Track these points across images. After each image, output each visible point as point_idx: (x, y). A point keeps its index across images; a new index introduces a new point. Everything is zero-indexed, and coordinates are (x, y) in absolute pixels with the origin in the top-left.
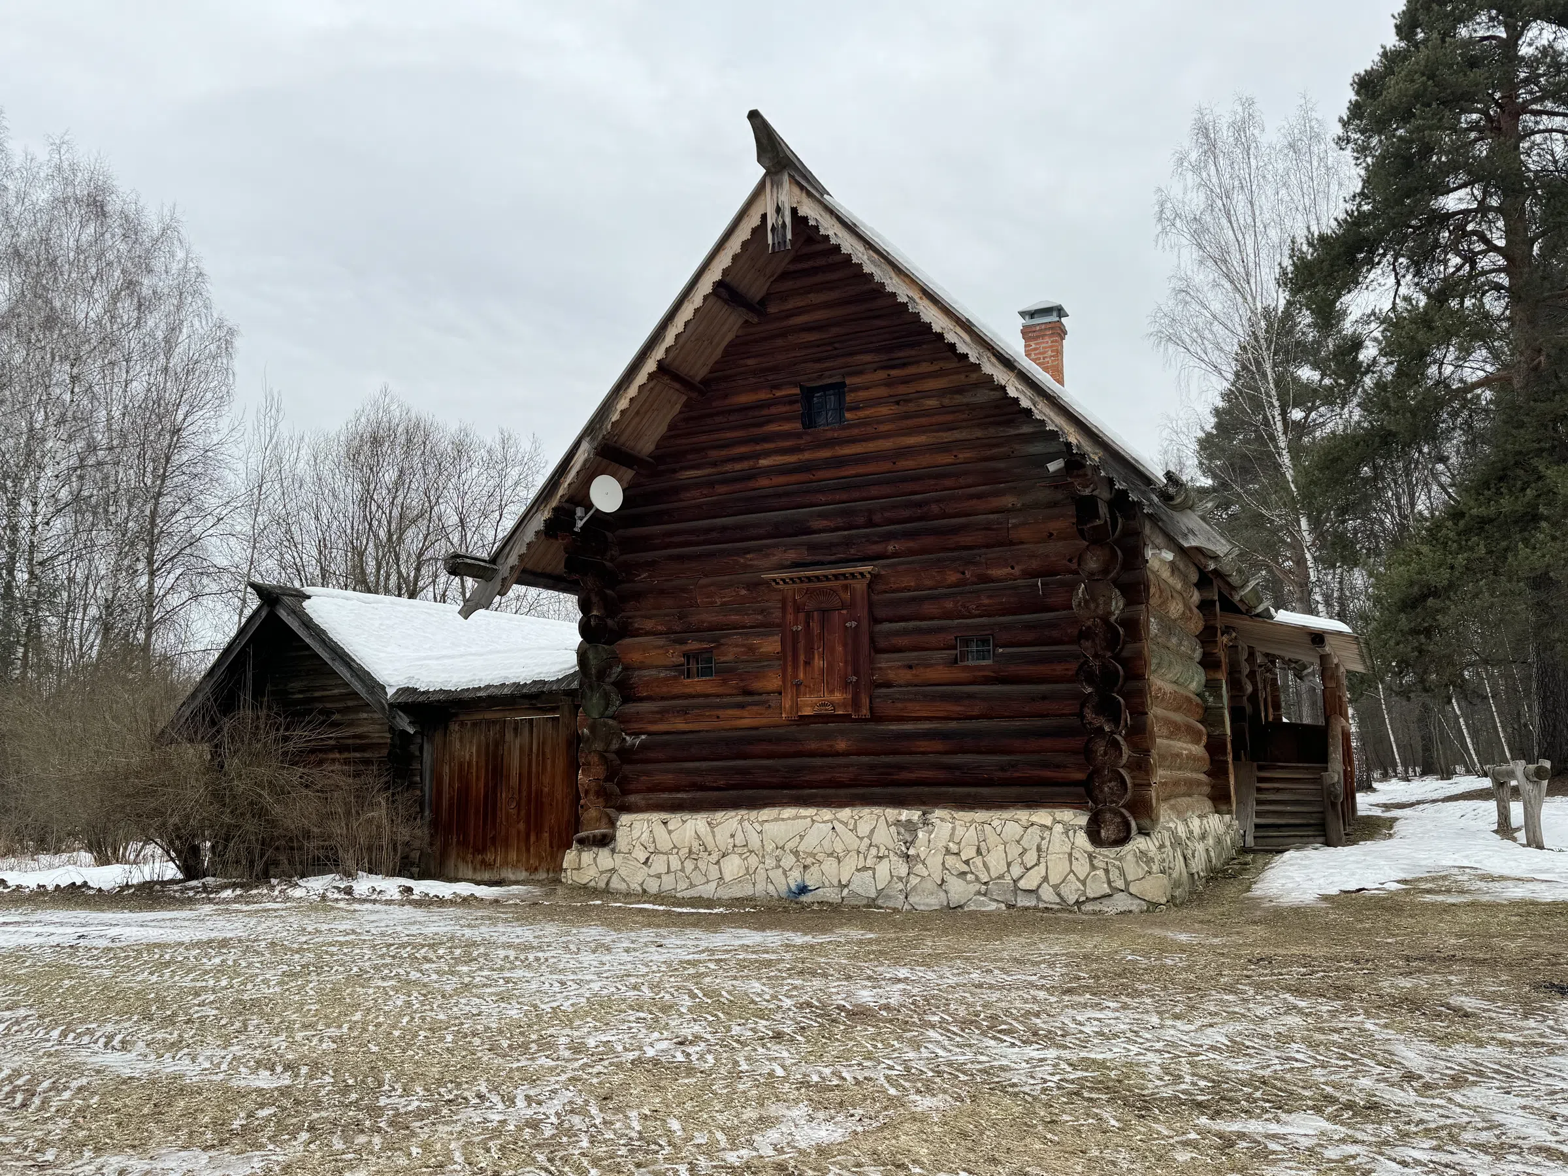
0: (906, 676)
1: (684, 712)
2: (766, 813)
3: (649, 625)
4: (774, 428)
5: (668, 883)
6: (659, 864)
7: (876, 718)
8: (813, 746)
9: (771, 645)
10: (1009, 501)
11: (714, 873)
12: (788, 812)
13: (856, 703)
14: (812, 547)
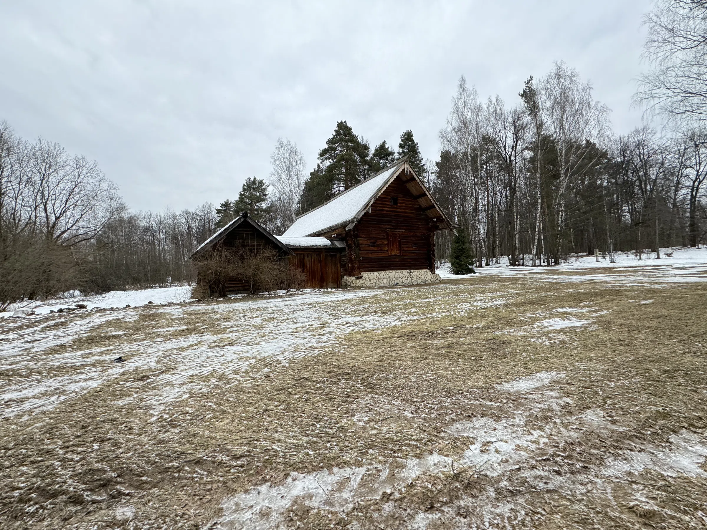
0: (406, 249)
1: (371, 253)
2: (387, 272)
3: (363, 236)
4: (386, 203)
5: (374, 284)
6: (372, 281)
7: (403, 256)
8: (393, 260)
9: (386, 242)
10: (420, 223)
11: (382, 282)
12: (391, 271)
13: (400, 253)
14: (393, 226)
